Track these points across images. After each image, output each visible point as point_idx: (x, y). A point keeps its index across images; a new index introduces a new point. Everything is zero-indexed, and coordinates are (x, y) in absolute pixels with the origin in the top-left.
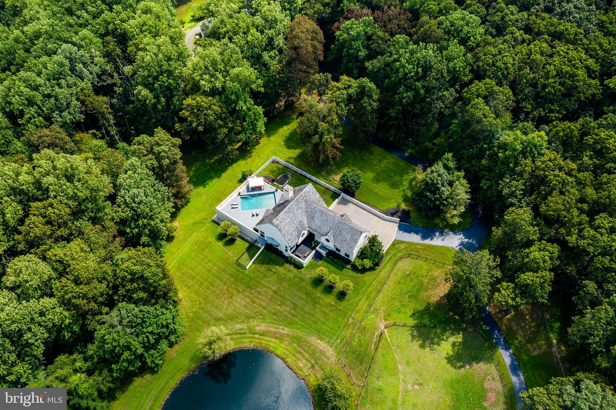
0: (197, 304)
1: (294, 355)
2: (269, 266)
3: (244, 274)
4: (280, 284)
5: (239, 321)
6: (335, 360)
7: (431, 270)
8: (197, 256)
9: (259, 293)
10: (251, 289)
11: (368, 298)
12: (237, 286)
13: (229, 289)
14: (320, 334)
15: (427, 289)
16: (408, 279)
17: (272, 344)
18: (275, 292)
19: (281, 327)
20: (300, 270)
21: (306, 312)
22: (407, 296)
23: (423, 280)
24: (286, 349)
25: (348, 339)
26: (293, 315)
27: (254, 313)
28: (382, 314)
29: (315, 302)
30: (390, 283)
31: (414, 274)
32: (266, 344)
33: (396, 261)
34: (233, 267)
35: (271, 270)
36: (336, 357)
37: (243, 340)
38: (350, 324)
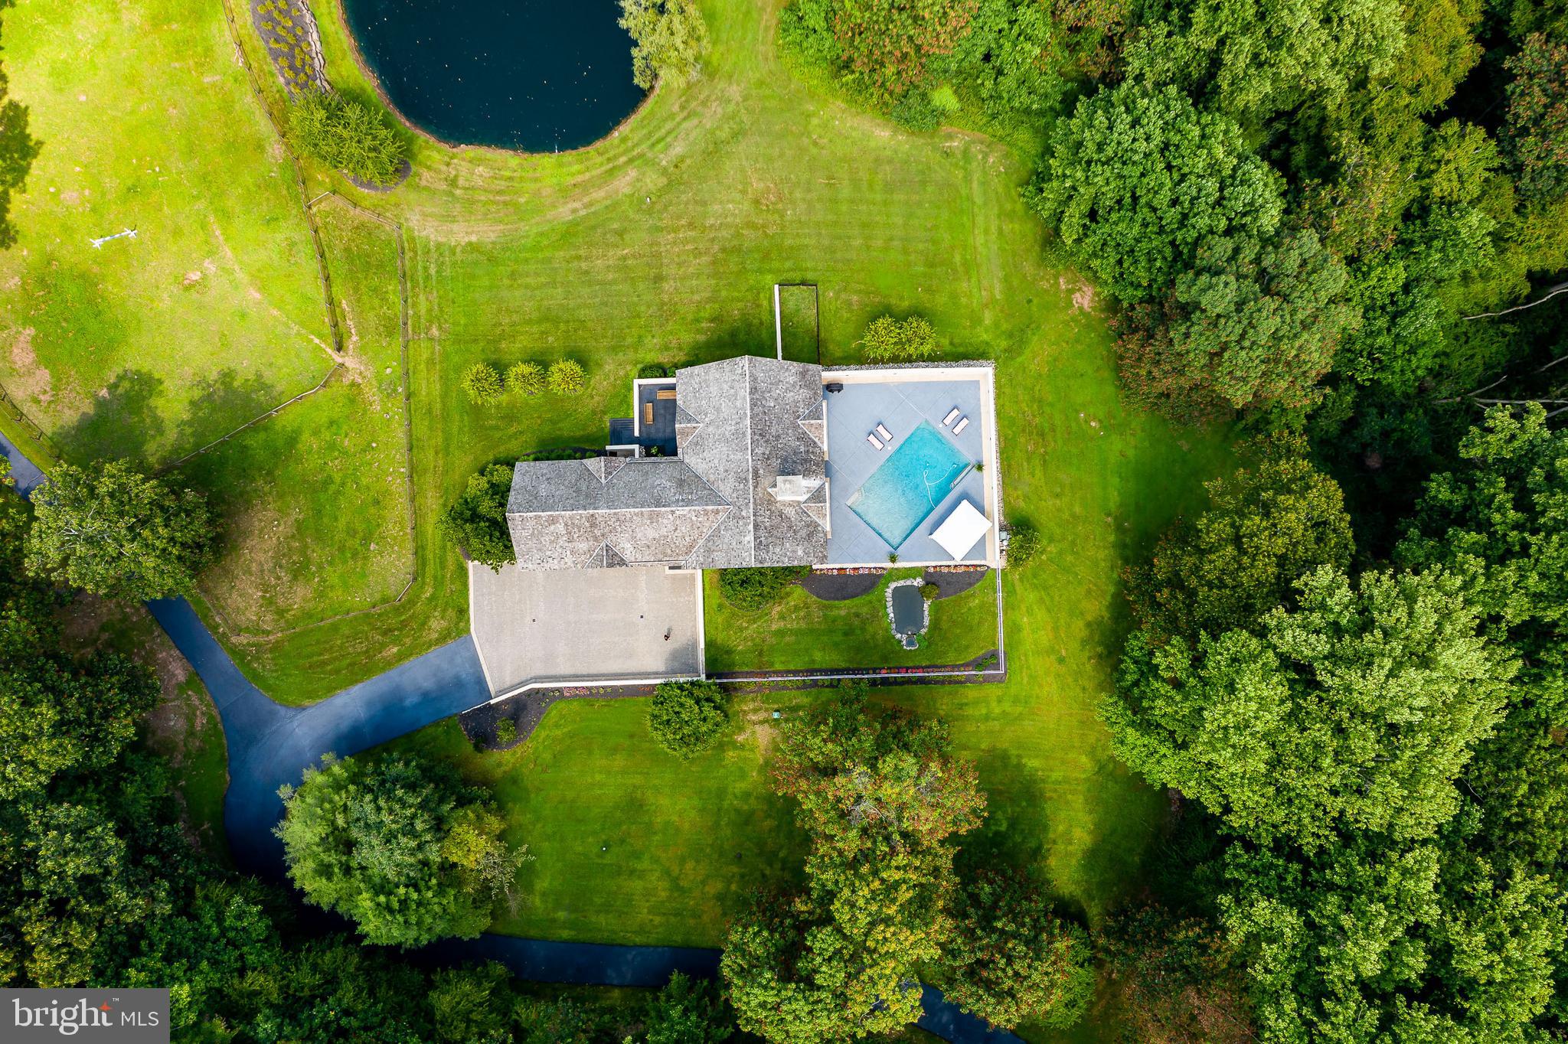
0: (820, 137)
1: (511, 179)
2: (726, 327)
3: (770, 271)
4: (663, 304)
5: (688, 161)
6: (407, 220)
7: (321, 595)
8: (935, 242)
9: (697, 253)
10: (723, 250)
11: (430, 411)
12: (766, 235)
13: (776, 217)
14: (484, 256)
15: (298, 529)
16: (360, 527)
17: (576, 168)
18: (659, 279)
19: (583, 213)
20: (640, 366)
21: (553, 284)
22: (337, 478)
23: (323, 549)
24: (536, 180)
25: (413, 288)
26: (579, 258)
27: (670, 203)
28: (371, 393)
29: (547, 317)
30: (398, 485)
31: (355, 556)
32: (587, 159)
33: (424, 564)
34: (815, 270)
35: (712, 320)
36: (409, 229)
37: (645, 131)
38: (431, 322)
